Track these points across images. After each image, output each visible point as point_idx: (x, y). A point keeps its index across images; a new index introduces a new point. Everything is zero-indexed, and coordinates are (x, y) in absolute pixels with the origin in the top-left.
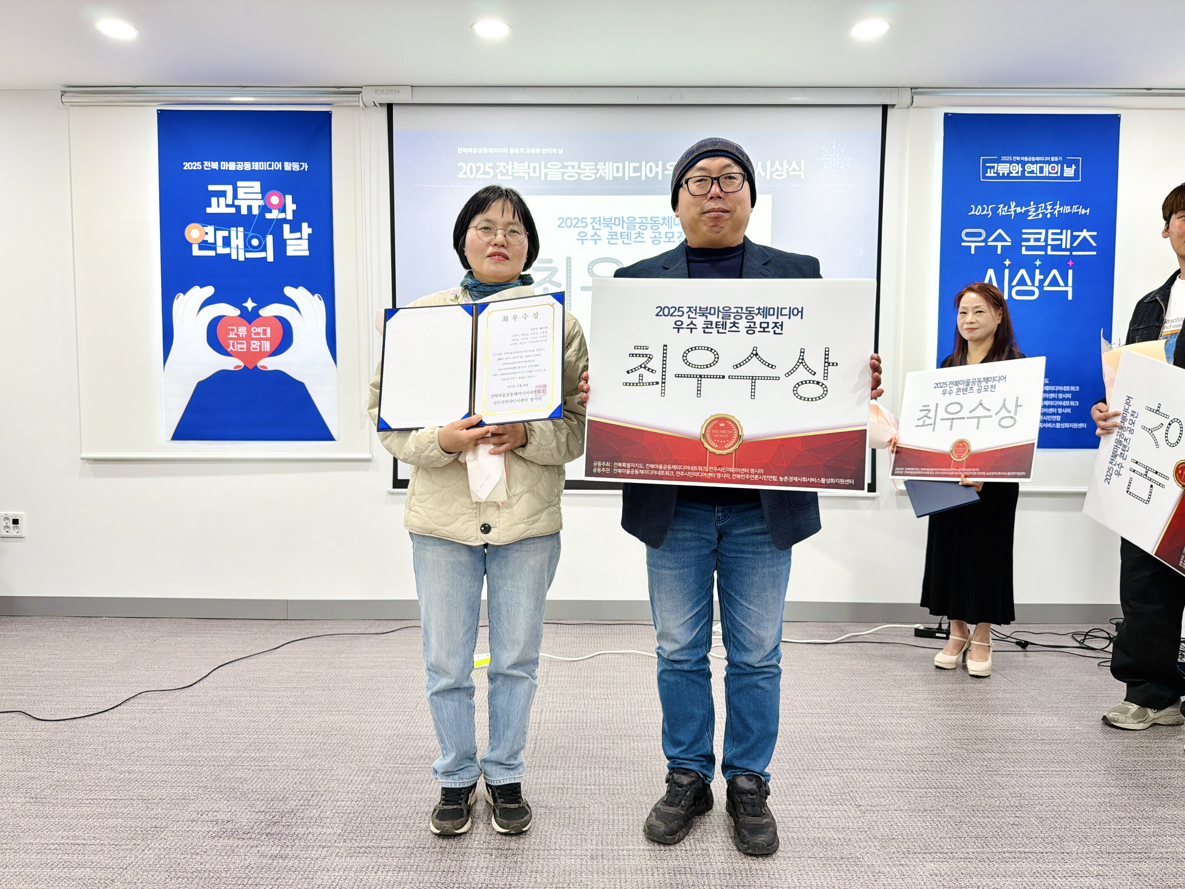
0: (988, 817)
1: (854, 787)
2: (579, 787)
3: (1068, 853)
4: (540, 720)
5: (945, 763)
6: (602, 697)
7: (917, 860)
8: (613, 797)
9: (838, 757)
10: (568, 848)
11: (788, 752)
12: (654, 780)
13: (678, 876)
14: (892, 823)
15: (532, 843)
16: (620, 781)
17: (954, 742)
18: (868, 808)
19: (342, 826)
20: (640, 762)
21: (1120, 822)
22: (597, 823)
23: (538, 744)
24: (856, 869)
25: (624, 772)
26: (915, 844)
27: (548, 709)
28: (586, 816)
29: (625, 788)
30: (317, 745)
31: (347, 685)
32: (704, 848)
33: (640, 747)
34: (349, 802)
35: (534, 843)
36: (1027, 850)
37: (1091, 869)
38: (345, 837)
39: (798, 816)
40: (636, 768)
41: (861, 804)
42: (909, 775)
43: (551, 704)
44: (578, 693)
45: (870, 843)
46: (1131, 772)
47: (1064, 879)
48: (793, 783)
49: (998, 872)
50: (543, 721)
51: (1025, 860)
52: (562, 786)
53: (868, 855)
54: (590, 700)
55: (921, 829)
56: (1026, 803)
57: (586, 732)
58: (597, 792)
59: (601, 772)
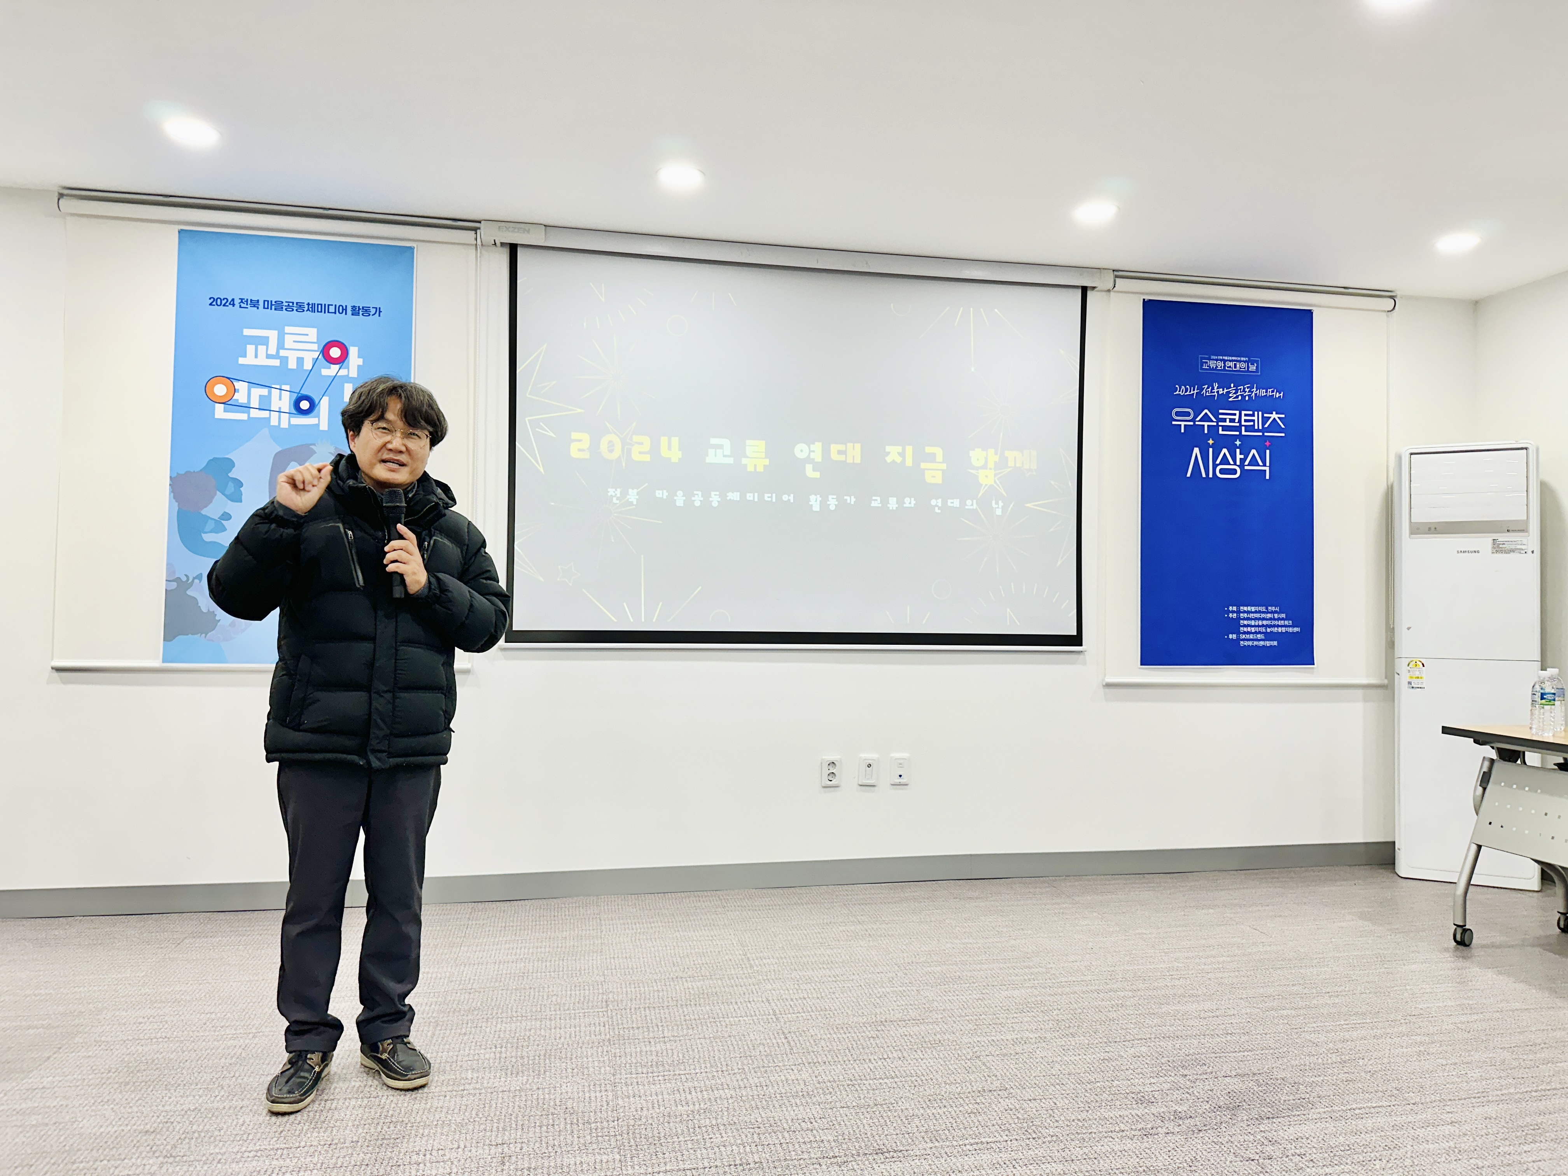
0: (1319, 1076)
1: (1168, 1057)
2: (871, 1082)
3: (1414, 1104)
4: (774, 1011)
5: (1246, 1024)
6: (829, 979)
7: (1274, 1125)
8: (916, 1089)
9: (1132, 1026)
10: (902, 1148)
11: (1076, 1024)
12: (950, 1066)
13: (1042, 1166)
14: (1229, 1090)
15: (857, 1147)
16: (912, 1071)
17: (1242, 1001)
18: (1195, 1077)
19: (616, 1150)
20: (923, 1049)
21: (1445, 1069)
22: (916, 1121)
23: (790, 1038)
24: (1220, 1140)
25: (911, 1062)
26: (1263, 1109)
27: (775, 998)
28: (900, 1113)
29: (923, 1079)
30: (514, 1060)
31: (497, 984)
32: (1052, 1134)
33: (912, 1034)
34: (605, 1124)
35: (860, 1147)
36: (1374, 1105)
37: (1442, 1117)
38: (629, 1163)
39: (1128, 1091)
40: (922, 1057)
41: (1185, 1073)
42: (1218, 1040)
43: (773, 992)
44: (798, 977)
45: (1218, 1113)
46: (1430, 1019)
47: (1424, 1130)
48: (1102, 1058)
49: (1358, 1129)
50: (778, 1012)
51: (1377, 1115)
52: (850, 1083)
53: (1224, 1125)
54: (817, 984)
55: (1261, 1094)
56: (1347, 1058)
57: (837, 1021)
58: (896, 1086)
59: (885, 1064)
